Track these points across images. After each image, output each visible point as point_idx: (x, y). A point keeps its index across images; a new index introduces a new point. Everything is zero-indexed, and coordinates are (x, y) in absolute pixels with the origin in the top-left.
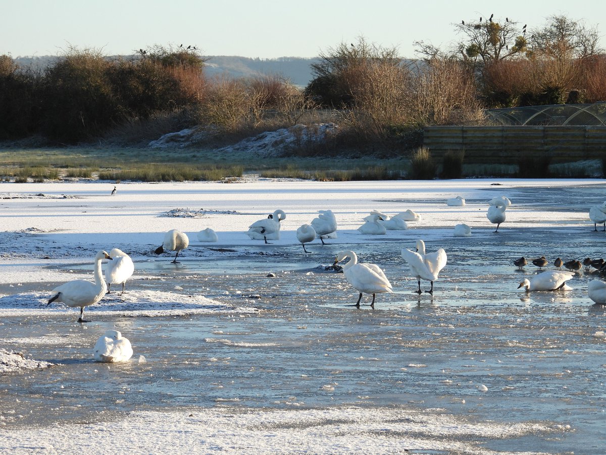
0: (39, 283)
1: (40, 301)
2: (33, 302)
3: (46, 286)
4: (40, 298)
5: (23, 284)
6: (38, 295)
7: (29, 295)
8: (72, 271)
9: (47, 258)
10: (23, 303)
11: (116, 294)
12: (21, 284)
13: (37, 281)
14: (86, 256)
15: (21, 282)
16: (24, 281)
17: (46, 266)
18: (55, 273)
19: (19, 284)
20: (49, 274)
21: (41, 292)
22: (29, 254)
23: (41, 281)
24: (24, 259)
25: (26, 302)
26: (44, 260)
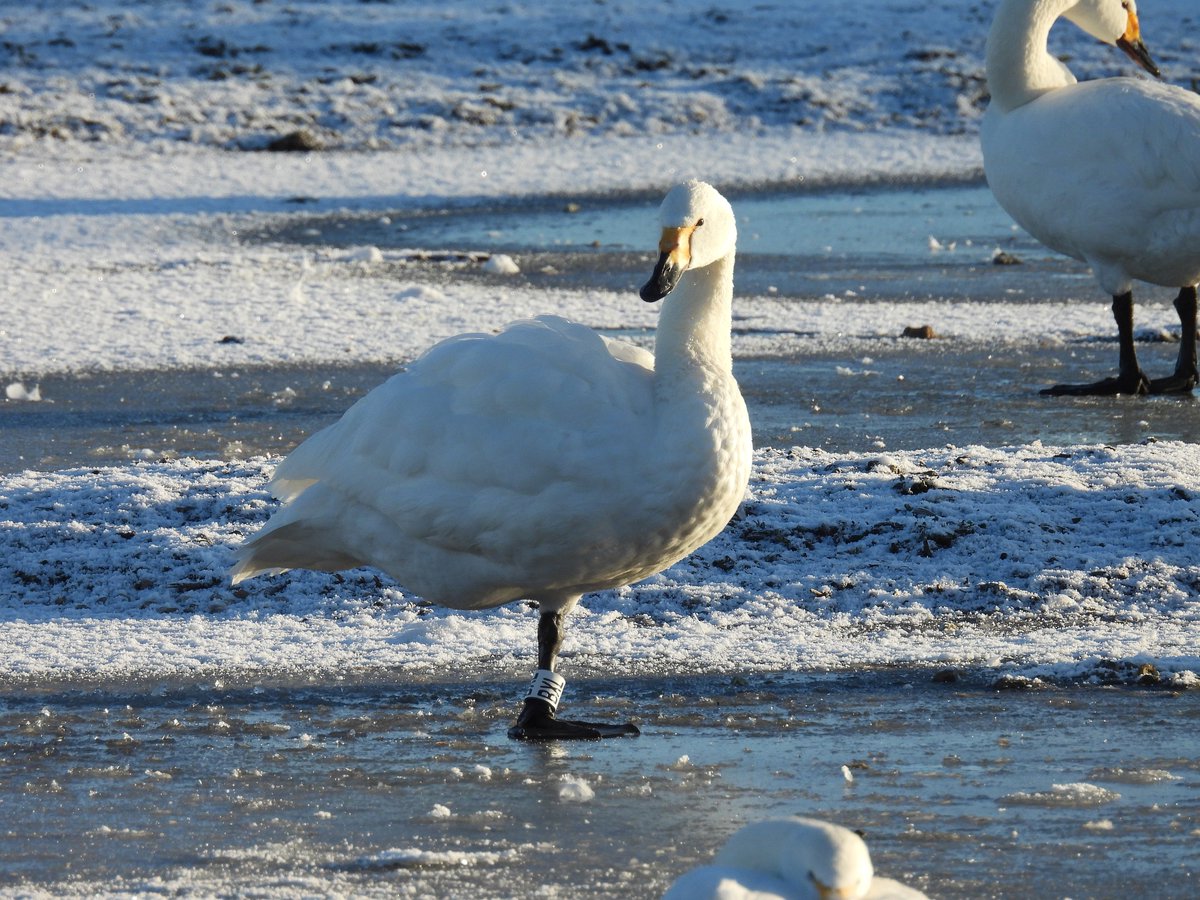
0: (198, 374)
1: (180, 538)
2: (116, 555)
3: (263, 400)
4: (187, 513)
5: (52, 383)
6: (163, 489)
7: (87, 494)
8: (507, 264)
9: (293, 144)
10: (30, 562)
11: (883, 474)
12: (29, 382)
13: (186, 358)
14: (653, 122)
15: (41, 365)
16: (67, 359)
17: (284, 216)
18: (350, 289)
19: (14, 391)
20: (297, 294)
21: (194, 464)
22: (126, 109)
23: (220, 356)
24: (85, 149)
25: (53, 553)
26: (267, 159)
